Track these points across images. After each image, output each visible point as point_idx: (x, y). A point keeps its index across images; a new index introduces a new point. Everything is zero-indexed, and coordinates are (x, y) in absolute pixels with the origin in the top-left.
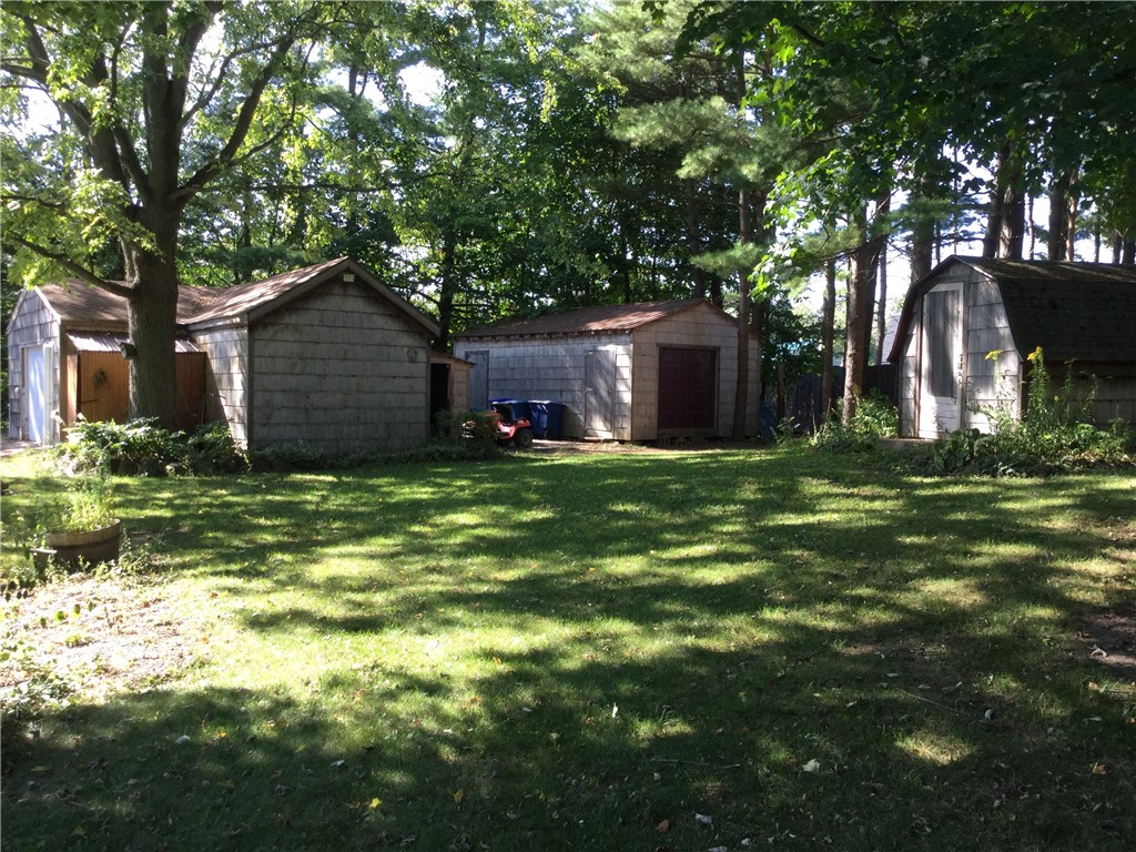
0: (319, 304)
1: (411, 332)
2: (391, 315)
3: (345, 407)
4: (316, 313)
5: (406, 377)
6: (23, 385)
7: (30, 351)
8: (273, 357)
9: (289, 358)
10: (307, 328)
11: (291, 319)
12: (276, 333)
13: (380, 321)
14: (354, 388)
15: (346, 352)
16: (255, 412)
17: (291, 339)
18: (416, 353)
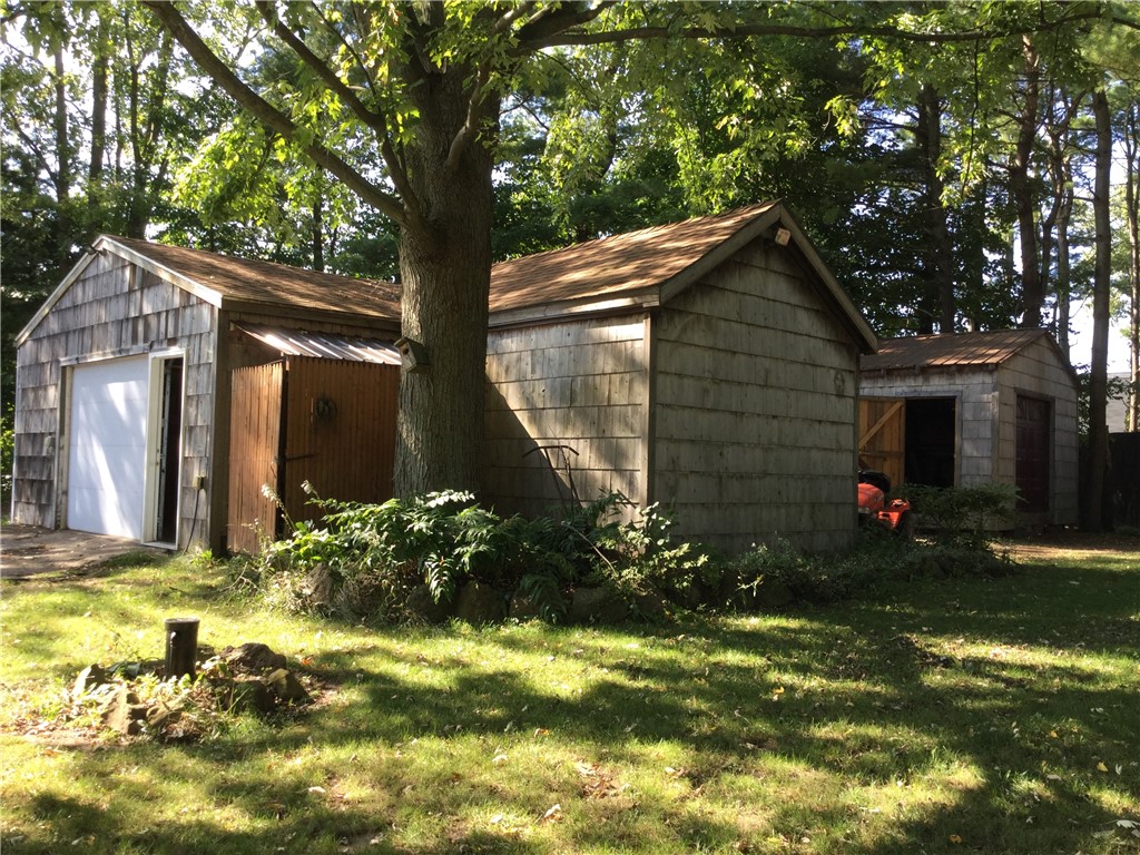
0: (735, 283)
1: (839, 344)
2: (817, 311)
3: (765, 474)
4: (733, 298)
5: (833, 423)
6: (62, 432)
7: (77, 371)
8: (680, 375)
9: (699, 378)
10: (723, 324)
11: (703, 306)
12: (684, 330)
13: (806, 322)
14: (775, 440)
15: (767, 372)
16: (657, 480)
17: (703, 343)
18: (843, 381)
